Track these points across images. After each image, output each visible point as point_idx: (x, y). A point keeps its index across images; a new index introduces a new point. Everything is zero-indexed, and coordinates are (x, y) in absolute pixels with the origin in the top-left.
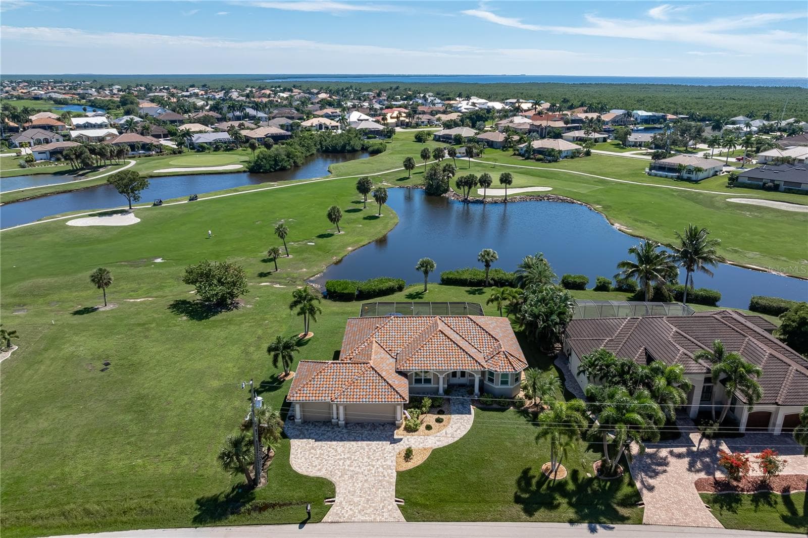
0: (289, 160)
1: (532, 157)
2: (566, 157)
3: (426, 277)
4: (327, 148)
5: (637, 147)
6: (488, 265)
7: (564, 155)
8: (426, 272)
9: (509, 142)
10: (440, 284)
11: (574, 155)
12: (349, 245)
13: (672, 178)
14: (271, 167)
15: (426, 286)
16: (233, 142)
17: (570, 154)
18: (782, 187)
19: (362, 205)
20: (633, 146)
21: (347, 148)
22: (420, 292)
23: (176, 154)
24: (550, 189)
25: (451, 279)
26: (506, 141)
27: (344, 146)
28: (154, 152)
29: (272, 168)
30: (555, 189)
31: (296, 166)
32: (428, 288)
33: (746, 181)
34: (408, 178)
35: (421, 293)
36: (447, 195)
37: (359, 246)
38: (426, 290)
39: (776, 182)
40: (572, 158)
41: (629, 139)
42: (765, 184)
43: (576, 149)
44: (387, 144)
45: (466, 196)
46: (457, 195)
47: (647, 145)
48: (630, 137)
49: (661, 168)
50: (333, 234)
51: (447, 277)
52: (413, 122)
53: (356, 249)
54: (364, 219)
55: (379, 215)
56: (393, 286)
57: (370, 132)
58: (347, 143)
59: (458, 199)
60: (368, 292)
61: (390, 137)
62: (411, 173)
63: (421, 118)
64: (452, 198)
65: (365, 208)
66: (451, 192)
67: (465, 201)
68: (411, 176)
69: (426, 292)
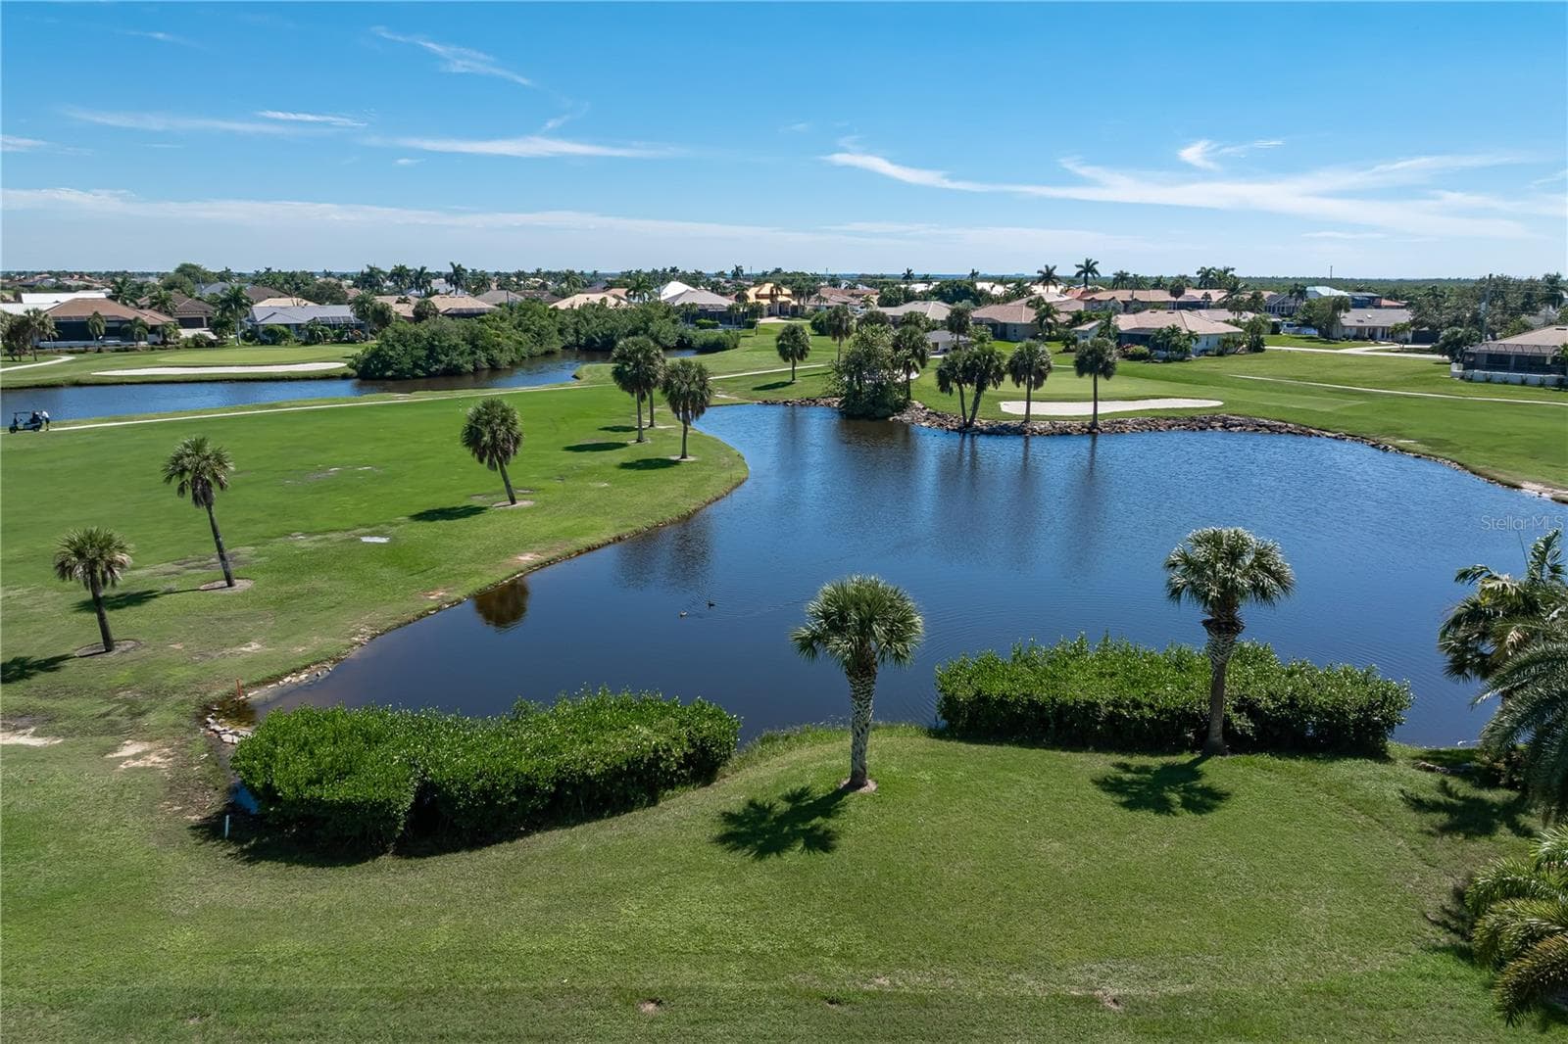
0: (474, 353)
2: (1204, 352)
3: (862, 694)
4: (591, 341)
5: (1364, 339)
6: (1223, 623)
7: (1202, 345)
8: (861, 667)
9: (1049, 325)
10: (937, 734)
11: (1223, 347)
13: (1542, 384)
14: (416, 365)
15: (858, 753)
16: (358, 327)
17: (1213, 343)
19: (635, 434)
20: (1356, 338)
22: (821, 790)
23: (202, 346)
24: (1218, 403)
25: (1002, 702)
26: (1040, 324)
28: (143, 343)
29: (421, 367)
30: (1229, 403)
31: (495, 368)
32: (871, 759)
34: (790, 383)
35: (830, 804)
36: (906, 417)
37: (571, 548)
38: (857, 781)
40: (1220, 354)
41: (1343, 321)
43: (1228, 333)
44: (738, 337)
45: (969, 414)
46: (938, 416)
47: (1391, 334)
48: (1347, 315)
49: (1498, 361)
50: (485, 508)
51: (979, 692)
52: (808, 308)
53: (550, 564)
54: (625, 466)
55: (682, 458)
56: (656, 751)
57: (704, 312)
58: (642, 329)
59: (941, 425)
60: (484, 793)
61: (751, 325)
62: (796, 375)
63: (825, 299)
64: (923, 424)
65: (639, 441)
66: (917, 409)
67: (966, 429)
68: (798, 381)
69: (862, 790)
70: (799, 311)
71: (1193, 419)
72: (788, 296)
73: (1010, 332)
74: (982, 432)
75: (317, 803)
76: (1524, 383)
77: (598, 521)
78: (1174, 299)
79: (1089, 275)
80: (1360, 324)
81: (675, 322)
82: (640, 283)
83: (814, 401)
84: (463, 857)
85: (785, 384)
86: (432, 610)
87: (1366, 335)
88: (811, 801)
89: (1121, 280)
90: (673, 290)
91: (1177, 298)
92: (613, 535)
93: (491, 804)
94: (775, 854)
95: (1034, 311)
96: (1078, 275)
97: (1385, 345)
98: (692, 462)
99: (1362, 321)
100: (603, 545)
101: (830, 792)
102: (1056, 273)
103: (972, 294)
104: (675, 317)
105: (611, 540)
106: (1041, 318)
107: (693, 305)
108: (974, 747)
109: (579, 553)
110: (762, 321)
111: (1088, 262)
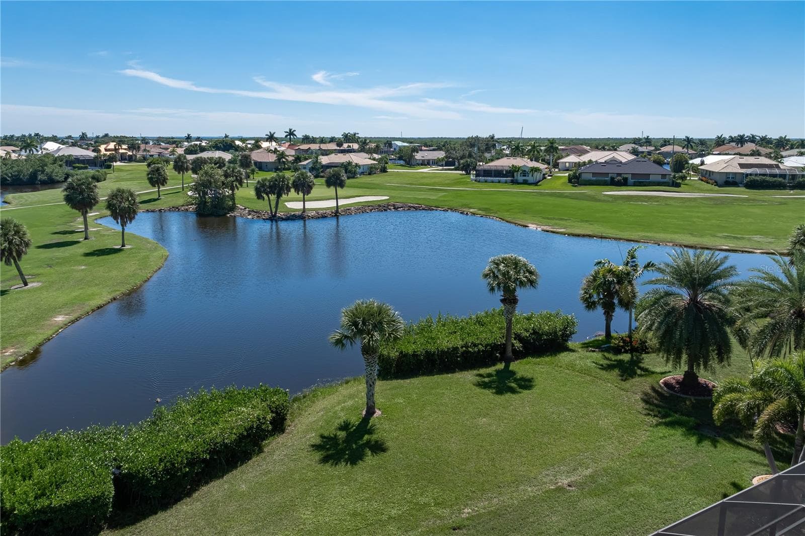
1: (322, 174)
2: (362, 173)
5: (425, 165)
6: (510, 300)
7: (361, 170)
9: (284, 162)
11: (370, 170)
12: (56, 310)
13: (506, 182)
15: (370, 395)
17: (366, 168)
18: (631, 181)
19: (81, 235)
20: (422, 165)
21: (39, 177)
24: (387, 198)
26: (280, 162)
27: (34, 176)
30: (391, 197)
33: (589, 177)
34: (158, 199)
35: (364, 426)
37: (87, 309)
38: (371, 412)
39: (625, 176)
40: (370, 174)
41: (416, 157)
42: (612, 179)
43: (372, 164)
44: (106, 174)
45: (274, 210)
46: (255, 212)
47: (436, 163)
48: (417, 154)
49: (487, 173)
50: (6, 291)
51: (401, 352)
52: (138, 156)
53: (76, 319)
54: (87, 255)
55: (122, 247)
56: (259, 420)
57: (77, 160)
58: (39, 171)
59: (259, 217)
60: (166, 471)
61: (109, 167)
62: (161, 194)
63: (148, 151)
64: (248, 217)
65: (86, 238)
66: (241, 209)
67: (273, 218)
68: (162, 197)
69: (375, 415)
70: (134, 158)
71: (380, 206)
72: (125, 149)
73: (264, 166)
74: (283, 219)
75: (50, 509)
76: (499, 182)
77: (95, 290)
78: (339, 148)
79: (292, 137)
80: (423, 158)
81: (61, 166)
82: (28, 142)
83: (177, 208)
84: (161, 515)
85: (155, 200)
86: (12, 362)
87: (426, 163)
88: (355, 428)
89: (307, 139)
90: (51, 146)
91: (340, 147)
92: (110, 297)
93: (173, 476)
94: (360, 461)
95: (275, 156)
96: (286, 136)
97: (434, 167)
98: (131, 249)
99: (423, 157)
100: (106, 304)
101: (360, 420)
102: (275, 136)
103: (234, 147)
104: (60, 163)
105: (110, 301)
106: (279, 159)
107: (70, 156)
108: (408, 381)
109: (93, 311)
110: (115, 164)
111: (290, 130)
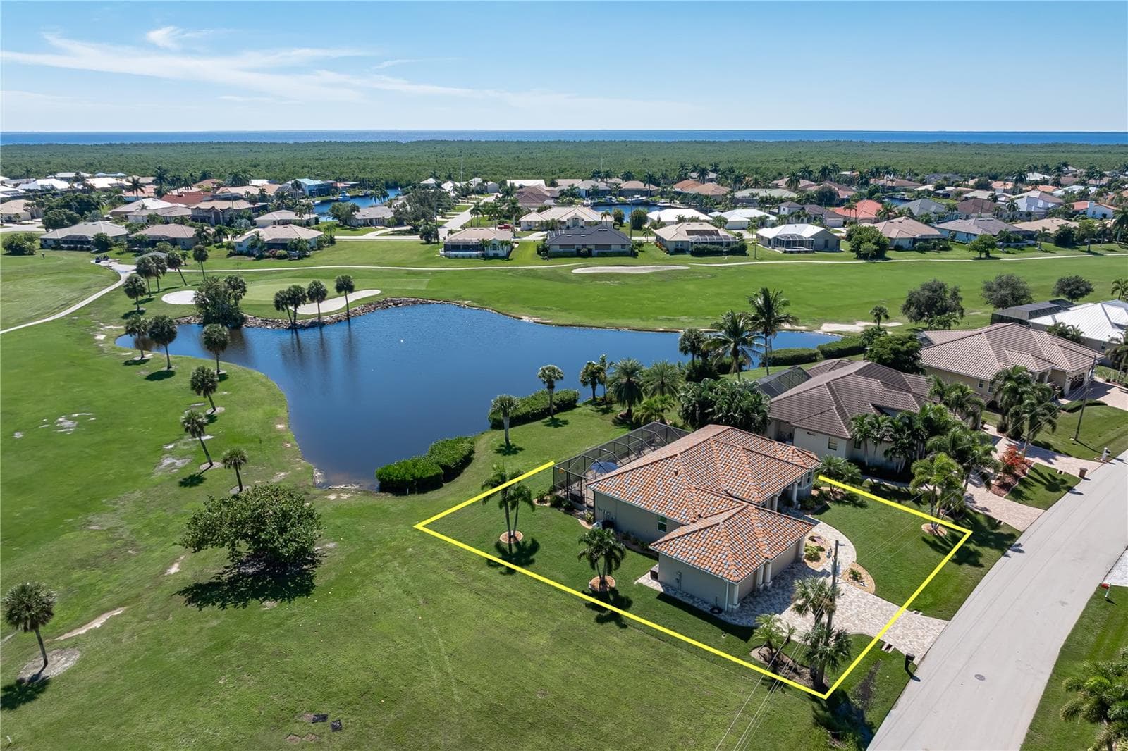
1: (266, 254)
5: (368, 226)
6: (551, 386)
7: (310, 246)
9: (205, 237)
11: (319, 245)
13: (477, 257)
18: (595, 251)
20: (364, 225)
24: (377, 292)
26: (202, 236)
30: (383, 291)
33: (557, 249)
36: (252, 324)
38: (507, 440)
39: (589, 247)
40: (319, 249)
41: (357, 217)
42: (578, 250)
43: (319, 237)
45: (293, 319)
46: (270, 321)
47: (380, 222)
48: (358, 213)
49: (456, 247)
59: (279, 327)
66: (250, 318)
67: (293, 327)
69: (510, 440)
73: (179, 243)
74: (302, 327)
76: (470, 257)
80: (365, 218)
87: (369, 223)
97: (382, 229)
